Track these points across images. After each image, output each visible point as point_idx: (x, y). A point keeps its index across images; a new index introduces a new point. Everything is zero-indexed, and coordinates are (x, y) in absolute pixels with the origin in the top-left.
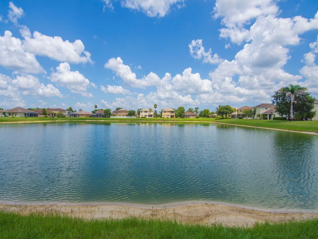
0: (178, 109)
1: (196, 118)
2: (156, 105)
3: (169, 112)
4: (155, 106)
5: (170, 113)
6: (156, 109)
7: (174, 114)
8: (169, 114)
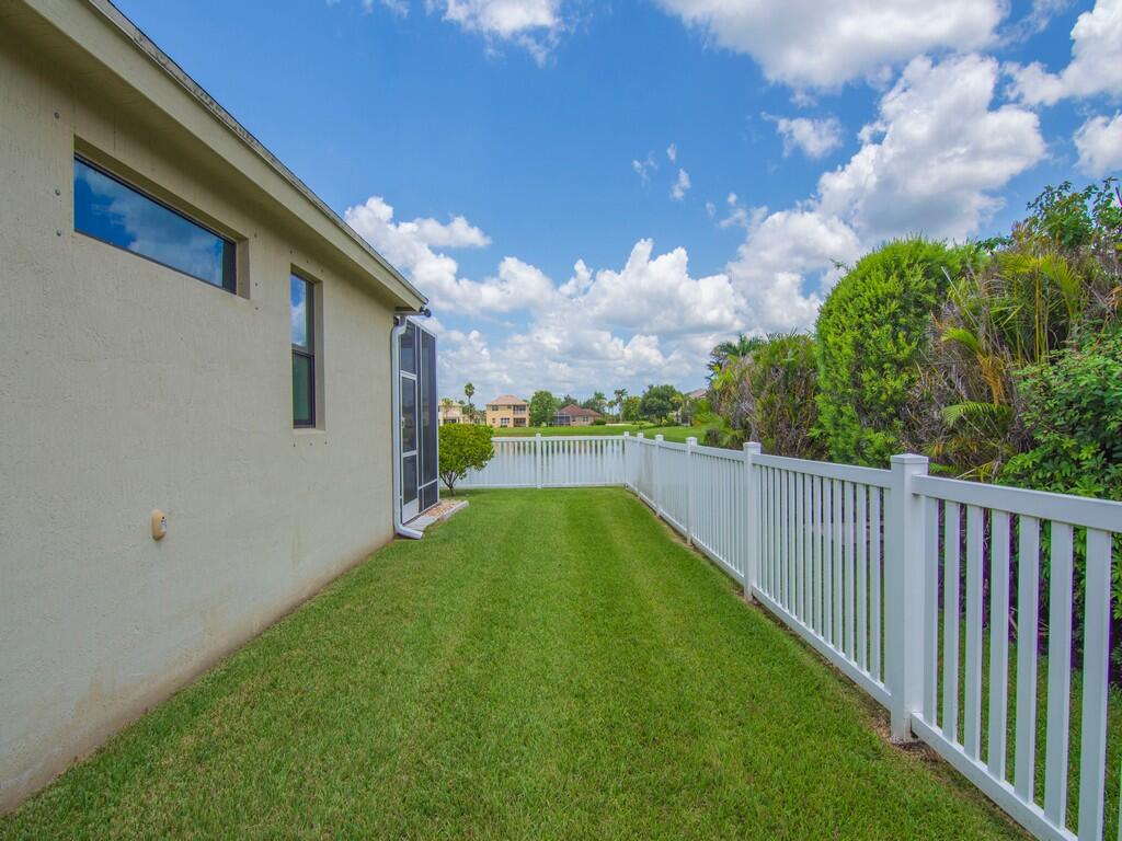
0: (534, 398)
1: (592, 424)
2: (470, 386)
3: (509, 407)
4: (469, 390)
5: (511, 411)
6: (473, 400)
7: (525, 415)
8: (509, 414)
